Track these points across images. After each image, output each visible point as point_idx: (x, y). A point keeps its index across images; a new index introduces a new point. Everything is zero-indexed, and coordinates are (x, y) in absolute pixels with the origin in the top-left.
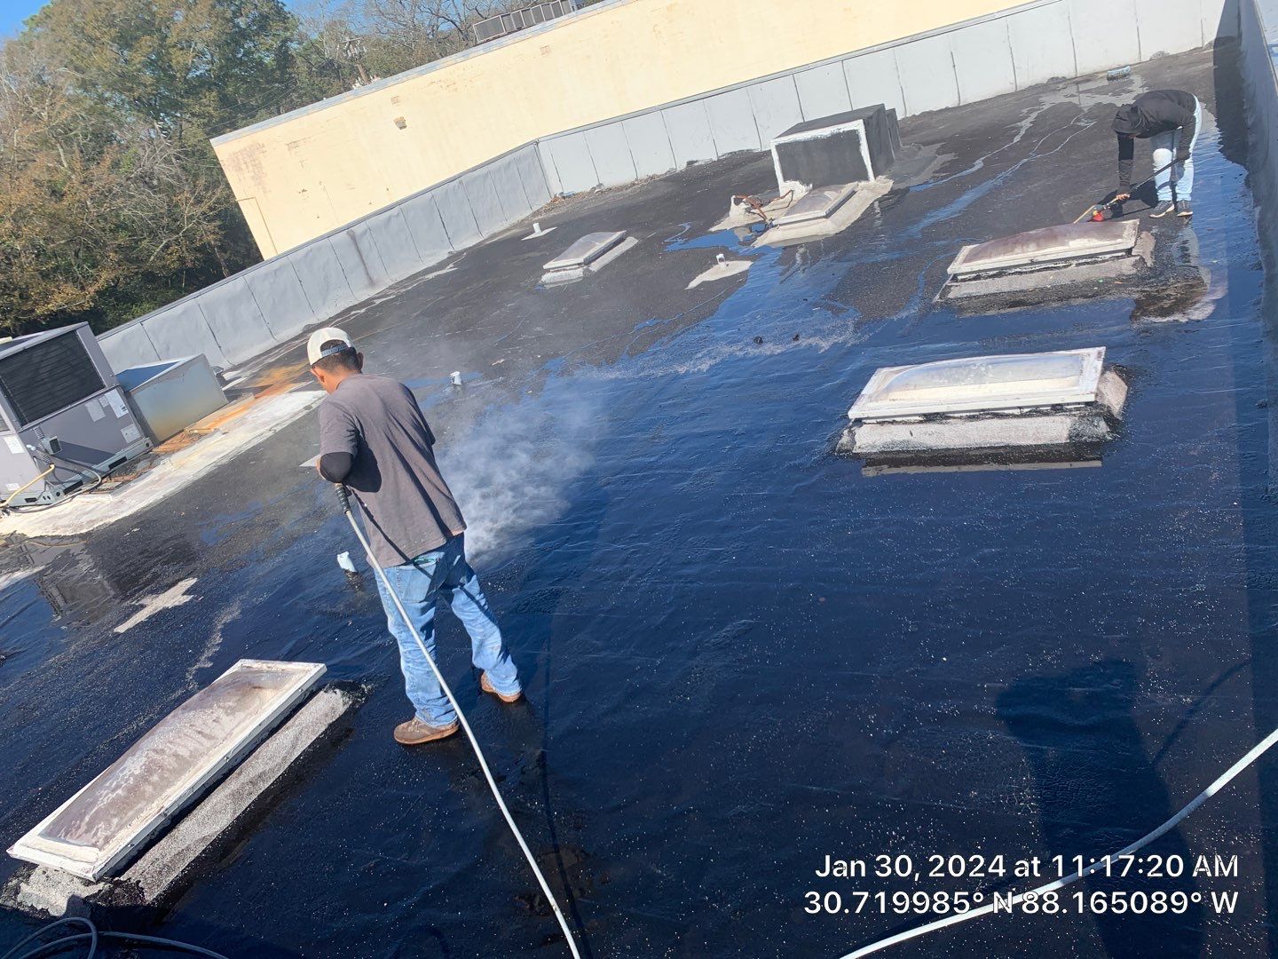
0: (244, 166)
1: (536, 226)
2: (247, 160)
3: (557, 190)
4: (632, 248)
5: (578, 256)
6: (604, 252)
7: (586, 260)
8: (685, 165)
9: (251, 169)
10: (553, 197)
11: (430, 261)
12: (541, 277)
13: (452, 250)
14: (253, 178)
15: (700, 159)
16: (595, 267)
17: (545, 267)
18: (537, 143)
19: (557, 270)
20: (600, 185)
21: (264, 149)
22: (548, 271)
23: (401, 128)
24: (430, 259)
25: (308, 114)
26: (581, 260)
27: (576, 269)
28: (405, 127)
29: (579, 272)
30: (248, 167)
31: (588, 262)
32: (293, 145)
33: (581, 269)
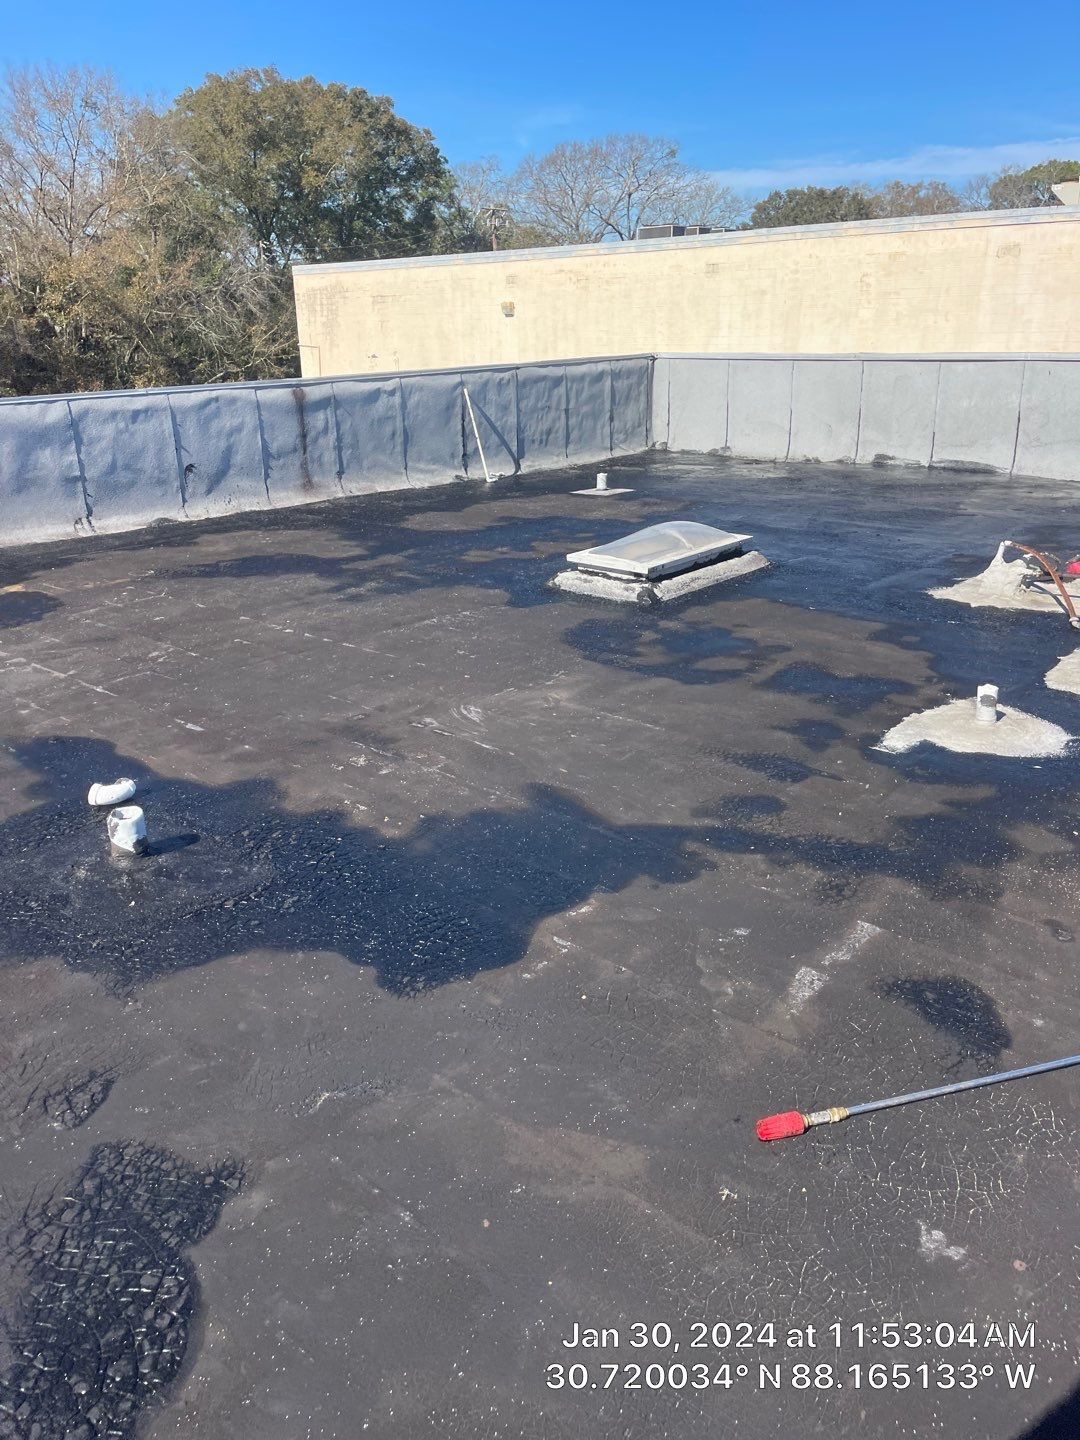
0: (318, 308)
1: (601, 478)
2: (325, 302)
3: (659, 436)
4: (754, 572)
5: (638, 559)
6: (696, 564)
7: (651, 570)
8: (870, 458)
9: (325, 313)
10: (650, 444)
11: (418, 479)
12: (554, 574)
13: (462, 473)
14: (324, 324)
15: (902, 457)
16: (667, 590)
17: (571, 558)
18: (654, 359)
19: (592, 572)
20: (727, 448)
21: (347, 294)
22: (574, 567)
23: (507, 316)
24: (422, 476)
25: (407, 268)
26: (643, 568)
27: (629, 581)
28: (512, 316)
29: (632, 593)
30: (322, 311)
31: (657, 576)
32: (379, 299)
33: (638, 587)
